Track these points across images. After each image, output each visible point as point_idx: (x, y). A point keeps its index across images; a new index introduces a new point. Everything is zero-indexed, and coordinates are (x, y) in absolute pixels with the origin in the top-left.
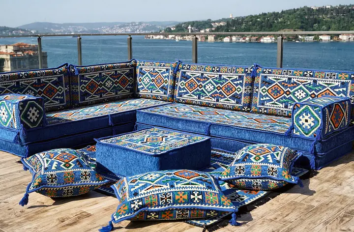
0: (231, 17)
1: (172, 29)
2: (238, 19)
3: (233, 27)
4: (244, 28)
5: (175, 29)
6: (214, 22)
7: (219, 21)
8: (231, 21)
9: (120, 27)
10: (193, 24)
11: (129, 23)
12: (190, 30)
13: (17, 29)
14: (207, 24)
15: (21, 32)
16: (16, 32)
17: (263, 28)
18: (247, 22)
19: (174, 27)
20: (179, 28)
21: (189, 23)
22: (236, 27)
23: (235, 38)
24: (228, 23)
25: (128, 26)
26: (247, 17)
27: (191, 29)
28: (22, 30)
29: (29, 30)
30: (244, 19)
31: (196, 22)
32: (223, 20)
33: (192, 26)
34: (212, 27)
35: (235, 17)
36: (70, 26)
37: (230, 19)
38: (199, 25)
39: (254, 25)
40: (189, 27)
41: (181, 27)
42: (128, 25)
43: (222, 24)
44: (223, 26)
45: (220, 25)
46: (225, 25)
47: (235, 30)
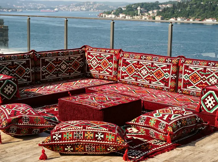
1: (123, 9)
2: (183, 2)
3: (179, 9)
4: (189, 10)
5: (125, 9)
6: (162, 4)
8: (177, 3)
9: (76, 6)
10: (141, 5)
11: (84, 3)
12: (139, 11)
17: (206, 11)
18: (192, 5)
19: (125, 7)
20: (130, 9)
21: (138, 5)
22: (181, 10)
23: (180, 20)
24: (174, 5)
25: (83, 5)
30: (189, 2)
32: (170, 2)
33: (141, 7)
34: (159, 8)
36: (30, 3)
37: (176, 1)
38: (148, 7)
39: (198, 7)
40: (139, 8)
41: (131, 7)
42: (83, 4)
43: (168, 6)
44: (170, 8)
45: (166, 7)
46: (172, 7)
47: (180, 12)
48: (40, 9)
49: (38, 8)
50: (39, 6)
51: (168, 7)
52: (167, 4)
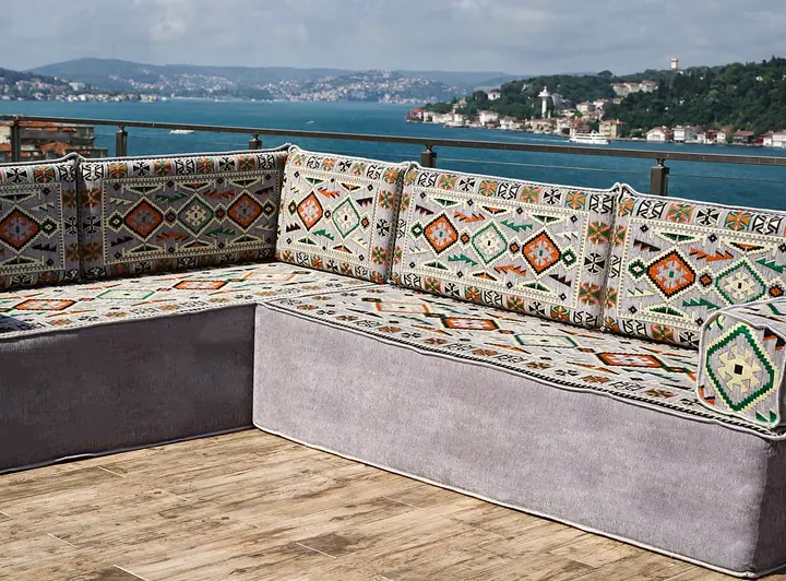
0: (674, 66)
1: (491, 97)
2: (695, 73)
3: (679, 100)
4: (714, 103)
5: (498, 96)
6: (621, 81)
7: (636, 79)
8: (672, 78)
9: (335, 85)
10: (553, 83)
11: (360, 74)
12: (544, 103)
13: (28, 76)
14: (599, 85)
15: (41, 85)
16: (24, 85)
17: (773, 104)
18: (724, 84)
19: (498, 91)
20: (513, 95)
21: (541, 82)
22: (687, 100)
23: (683, 133)
24: (662, 84)
25: (356, 81)
26: (723, 70)
27: (549, 100)
28: (43, 79)
29: (64, 81)
30: (714, 75)
31: (566, 77)
32: (649, 75)
33: (551, 91)
34: (614, 95)
35: (686, 67)
36: (185, 76)
37: (671, 72)
38: (574, 89)
39: (742, 93)
40: (544, 94)
41: (518, 91)
42: (358, 77)
43: (644, 87)
44: (648, 93)
45: (637, 91)
46: (654, 91)
47: (683, 109)
48: (215, 93)
49: (211, 90)
50: (211, 86)
51: (641, 91)
52: (639, 82)
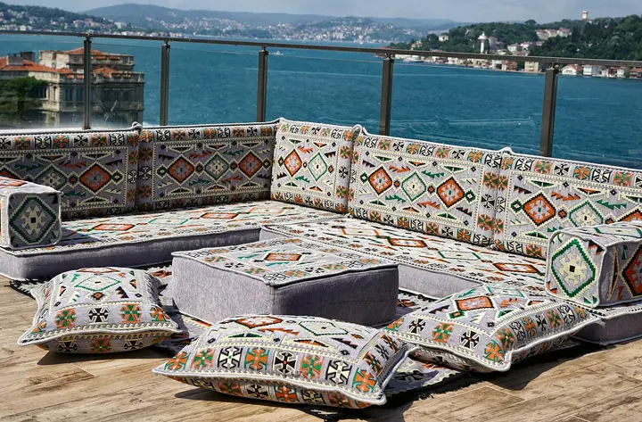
0: (584, 17)
1: (441, 39)
2: (602, 22)
3: (588, 43)
4: (615, 46)
5: (447, 38)
6: (543, 28)
7: (555, 27)
8: (583, 26)
10: (489, 29)
12: (482, 45)
13: (83, 17)
14: (527, 30)
15: (92, 24)
16: (80, 24)
18: (624, 32)
19: (446, 34)
20: (458, 38)
21: (481, 28)
22: (594, 43)
23: (590, 70)
24: (575, 31)
25: (338, 25)
26: (624, 20)
27: (486, 42)
28: (94, 19)
29: (111, 21)
30: (616, 25)
31: (500, 24)
32: (565, 24)
33: (488, 34)
34: (536, 39)
35: (593, 18)
36: (205, 19)
37: (583, 21)
38: (506, 33)
39: (638, 39)
40: (482, 37)
41: (462, 34)
42: (338, 22)
43: (561, 33)
44: (564, 38)
45: (555, 36)
46: (569, 36)
47: (591, 50)
48: (228, 32)
49: (224, 30)
50: (225, 26)
51: (558, 36)
52: (557, 29)
